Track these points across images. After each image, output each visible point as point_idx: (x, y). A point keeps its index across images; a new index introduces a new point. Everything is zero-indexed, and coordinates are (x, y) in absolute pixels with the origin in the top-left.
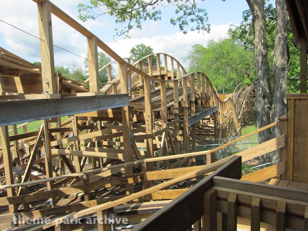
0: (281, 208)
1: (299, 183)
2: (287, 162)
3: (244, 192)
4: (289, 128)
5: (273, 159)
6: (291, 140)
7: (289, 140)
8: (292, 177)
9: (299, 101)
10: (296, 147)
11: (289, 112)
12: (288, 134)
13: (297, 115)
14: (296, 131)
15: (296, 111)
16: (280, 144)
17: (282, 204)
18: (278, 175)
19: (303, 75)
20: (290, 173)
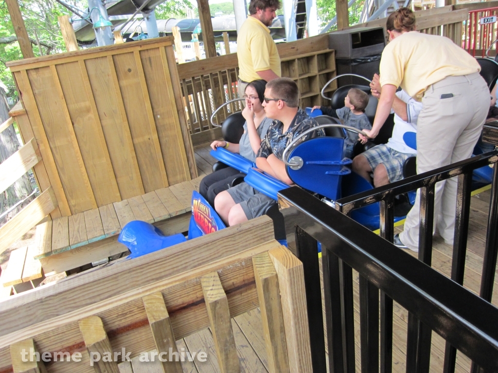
0: (156, 311)
1: (82, 213)
2: (51, 187)
3: (48, 321)
4: (34, 127)
5: (16, 188)
6: (45, 147)
7: (42, 147)
8: (69, 210)
9: (35, 73)
10: (57, 157)
11: (25, 96)
12: (37, 138)
13: (40, 99)
14: (48, 129)
15: (36, 91)
16: (28, 161)
17: (154, 301)
18: (46, 215)
19: (19, 28)
20: (63, 204)
